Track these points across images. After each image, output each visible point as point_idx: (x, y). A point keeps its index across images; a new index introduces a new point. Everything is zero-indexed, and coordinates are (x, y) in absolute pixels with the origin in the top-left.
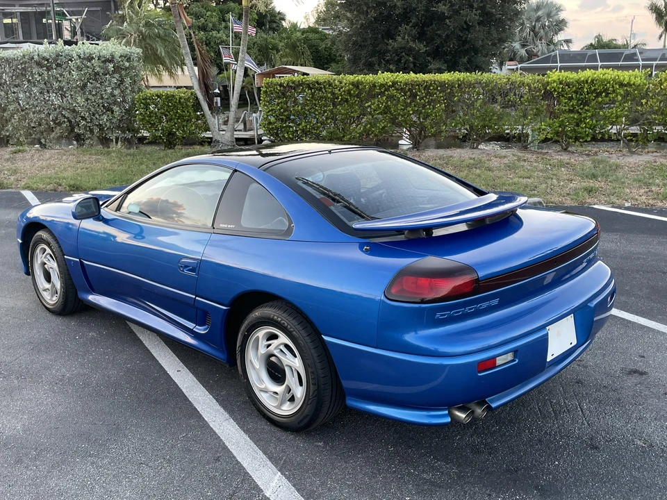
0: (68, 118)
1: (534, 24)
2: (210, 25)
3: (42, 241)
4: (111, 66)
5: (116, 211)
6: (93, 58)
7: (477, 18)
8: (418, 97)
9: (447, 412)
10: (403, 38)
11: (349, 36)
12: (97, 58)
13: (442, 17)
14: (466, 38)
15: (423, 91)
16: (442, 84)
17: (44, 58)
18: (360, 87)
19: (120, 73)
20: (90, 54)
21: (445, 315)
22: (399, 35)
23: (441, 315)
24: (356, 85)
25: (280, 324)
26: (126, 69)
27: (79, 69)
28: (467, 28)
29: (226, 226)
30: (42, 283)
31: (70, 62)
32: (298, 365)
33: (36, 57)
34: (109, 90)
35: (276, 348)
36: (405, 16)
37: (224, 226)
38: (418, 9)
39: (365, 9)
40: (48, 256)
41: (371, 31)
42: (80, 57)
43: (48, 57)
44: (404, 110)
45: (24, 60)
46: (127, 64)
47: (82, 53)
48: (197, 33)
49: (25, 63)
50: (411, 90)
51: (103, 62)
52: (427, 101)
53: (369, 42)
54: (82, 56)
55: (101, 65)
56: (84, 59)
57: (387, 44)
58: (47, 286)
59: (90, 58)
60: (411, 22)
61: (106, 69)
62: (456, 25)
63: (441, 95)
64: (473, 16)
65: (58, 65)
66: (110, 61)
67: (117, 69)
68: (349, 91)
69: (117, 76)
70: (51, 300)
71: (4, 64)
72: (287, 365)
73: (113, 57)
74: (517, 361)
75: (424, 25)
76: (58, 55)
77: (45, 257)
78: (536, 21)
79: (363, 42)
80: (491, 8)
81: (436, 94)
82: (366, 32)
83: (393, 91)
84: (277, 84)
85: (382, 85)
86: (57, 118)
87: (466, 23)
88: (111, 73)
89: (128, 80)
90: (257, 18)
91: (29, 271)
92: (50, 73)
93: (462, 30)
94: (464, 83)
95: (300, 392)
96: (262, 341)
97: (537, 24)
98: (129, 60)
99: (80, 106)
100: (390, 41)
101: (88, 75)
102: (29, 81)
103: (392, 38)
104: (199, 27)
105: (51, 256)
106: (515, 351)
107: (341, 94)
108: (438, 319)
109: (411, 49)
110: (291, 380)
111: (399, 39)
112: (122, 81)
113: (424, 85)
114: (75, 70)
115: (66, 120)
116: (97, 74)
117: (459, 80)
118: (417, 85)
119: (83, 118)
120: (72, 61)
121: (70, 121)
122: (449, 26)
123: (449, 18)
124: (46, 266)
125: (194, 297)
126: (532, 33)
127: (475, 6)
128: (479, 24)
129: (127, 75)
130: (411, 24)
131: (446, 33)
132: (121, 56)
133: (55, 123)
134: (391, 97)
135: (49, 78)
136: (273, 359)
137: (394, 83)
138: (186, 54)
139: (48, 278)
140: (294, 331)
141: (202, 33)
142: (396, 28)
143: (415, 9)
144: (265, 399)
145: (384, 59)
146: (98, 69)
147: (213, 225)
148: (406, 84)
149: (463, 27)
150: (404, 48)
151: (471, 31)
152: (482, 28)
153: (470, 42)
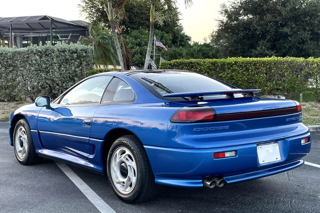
0: (49, 85)
2: (143, 43)
3: (21, 124)
4: (75, 55)
5: (58, 104)
6: (66, 51)
7: (309, 36)
8: (250, 70)
9: (201, 181)
10: (261, 48)
11: (227, 47)
12: (68, 51)
13: (286, 36)
14: (302, 48)
15: (253, 67)
16: (264, 63)
17: (39, 51)
18: (216, 65)
19: (80, 59)
20: (65, 49)
21: (198, 129)
22: (259, 47)
23: (196, 129)
24: (214, 64)
25: (126, 144)
26: (84, 57)
27: (57, 57)
28: (303, 42)
29: (106, 102)
30: (19, 148)
31: (53, 53)
32: (134, 164)
33: (34, 51)
34: (73, 68)
35: (124, 157)
36: (263, 36)
37: (105, 102)
38: (271, 31)
39: (237, 31)
40: (23, 133)
41: (241, 44)
42: (58, 50)
43: (41, 51)
44: (242, 78)
45: (28, 52)
46: (85, 54)
47: (60, 48)
48: (135, 47)
49: (28, 54)
50: (245, 66)
51: (71, 53)
52: (255, 72)
53: (239, 51)
54: (60, 50)
55: (70, 54)
56: (61, 51)
57: (251, 52)
58: (21, 149)
59: (64, 51)
60: (266, 38)
61: (73, 57)
62: (295, 40)
63: (264, 69)
64: (307, 35)
65: (46, 55)
66: (75, 53)
67: (79, 57)
68: (209, 67)
69: (78, 61)
70: (22, 157)
71: (17, 55)
72: (129, 166)
73: (77, 50)
74: (237, 156)
75: (275, 40)
76: (47, 50)
77: (22, 133)
79: (236, 51)
81: (261, 68)
82: (237, 45)
83: (235, 67)
84: (168, 64)
85: (229, 64)
86: (43, 85)
87: (301, 39)
88: (75, 59)
89: (84, 63)
90: (172, 38)
91: (13, 144)
92: (41, 59)
93: (299, 43)
94: (277, 62)
95: (134, 180)
96: (118, 156)
98: (86, 52)
99: (56, 78)
100: (253, 50)
101: (62, 61)
102: (30, 64)
103: (254, 49)
104: (136, 44)
105: (24, 132)
106: (236, 151)
107: (205, 69)
108: (195, 131)
109: (267, 55)
110: (131, 174)
111: (259, 49)
112: (81, 64)
113: (253, 64)
114: (55, 57)
115: (48, 86)
116: (67, 59)
117: (274, 60)
118: (250, 63)
119: (58, 85)
120: (54, 53)
121: (50, 86)
122: (291, 41)
123: (291, 36)
124: (21, 138)
125: (89, 138)
127: (307, 29)
128: (310, 40)
129: (84, 60)
130: (266, 40)
131: (289, 45)
132: (81, 50)
133: (42, 88)
134: (234, 71)
135: (40, 62)
136: (123, 164)
137: (236, 63)
138: (118, 48)
139: (22, 145)
140: (132, 146)
141: (138, 47)
142: (257, 42)
143: (268, 31)
144: (119, 187)
146: (68, 57)
147: (100, 102)
148: (243, 63)
149: (299, 41)
150: (262, 54)
151: (305, 44)
152: (312, 42)
153: (304, 50)
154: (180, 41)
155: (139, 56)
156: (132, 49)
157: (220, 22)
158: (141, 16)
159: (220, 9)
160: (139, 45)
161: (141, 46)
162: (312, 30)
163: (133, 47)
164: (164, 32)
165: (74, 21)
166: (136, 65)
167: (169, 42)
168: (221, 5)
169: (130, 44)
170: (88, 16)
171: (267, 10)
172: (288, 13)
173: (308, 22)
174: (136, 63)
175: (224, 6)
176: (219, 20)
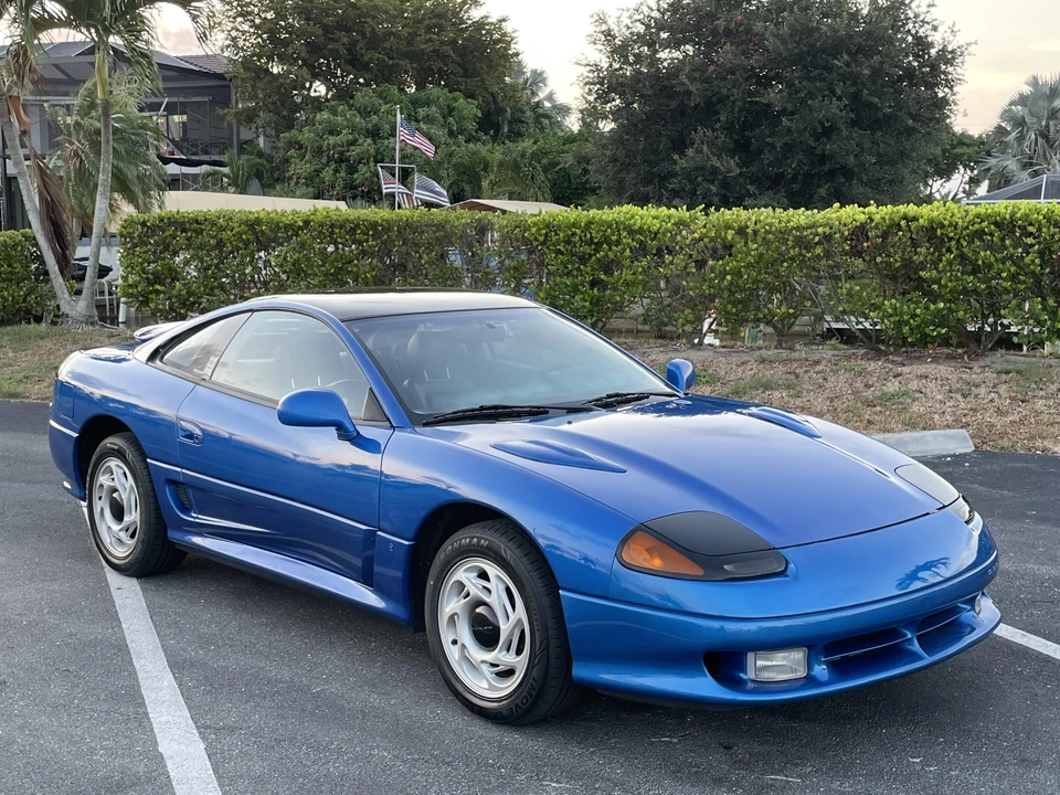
1: (1044, 123)
7: (842, 113)
10: (699, 151)
14: (824, 151)
28: (826, 132)
36: (707, 112)
38: (732, 99)
48: (361, 141)
57: (675, 162)
60: (718, 121)
62: (802, 126)
64: (834, 109)
75: (744, 127)
78: (1049, 118)
80: (870, 94)
82: (635, 140)
87: (822, 124)
93: (815, 135)
97: (1051, 123)
100: (676, 157)
103: (679, 152)
104: (366, 131)
109: (714, 170)
111: (691, 152)
122: (789, 130)
126: (1040, 140)
127: (839, 92)
128: (848, 125)
130: (717, 126)
131: (783, 142)
141: (369, 141)
143: (728, 97)
145: (666, 189)
149: (815, 130)
150: (703, 169)
151: (834, 138)
152: (857, 133)
153: (831, 157)
154: (510, 122)
155: (372, 169)
156: (352, 148)
157: (588, 68)
158: (387, 45)
159: (591, 29)
160: (374, 134)
161: (379, 138)
162: (855, 97)
163: (356, 140)
164: (457, 93)
165: (191, 57)
166: (362, 197)
167: (471, 126)
168: (592, 16)
169: (344, 132)
170: (228, 42)
171: (728, 33)
172: (784, 42)
173: (842, 71)
174: (363, 191)
175: (602, 20)
176: (585, 62)
